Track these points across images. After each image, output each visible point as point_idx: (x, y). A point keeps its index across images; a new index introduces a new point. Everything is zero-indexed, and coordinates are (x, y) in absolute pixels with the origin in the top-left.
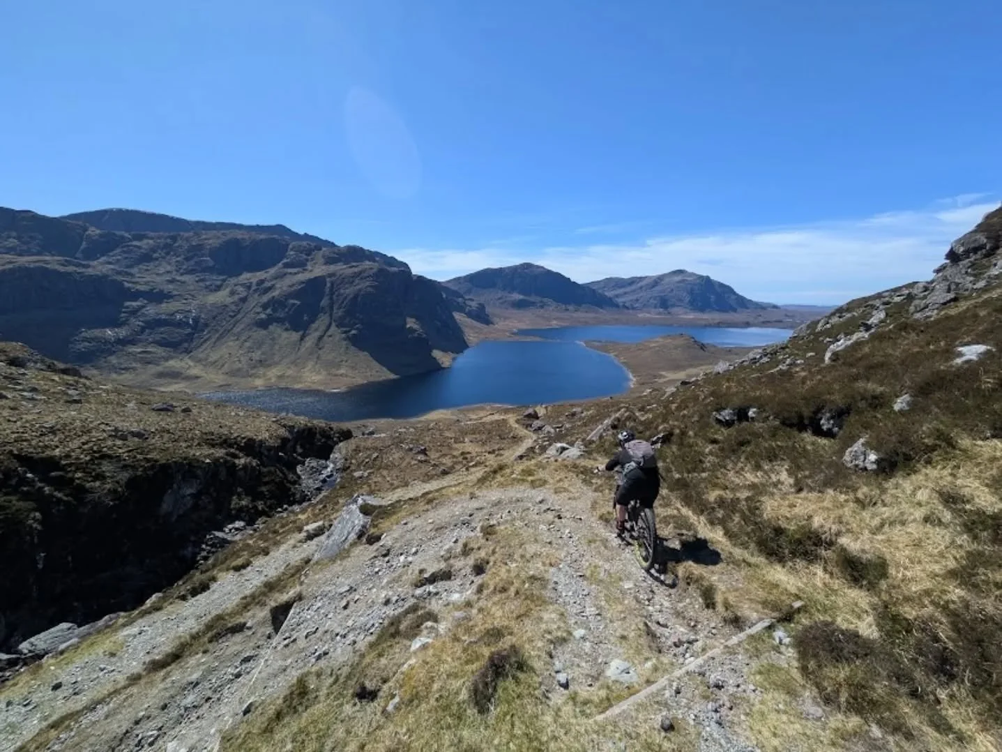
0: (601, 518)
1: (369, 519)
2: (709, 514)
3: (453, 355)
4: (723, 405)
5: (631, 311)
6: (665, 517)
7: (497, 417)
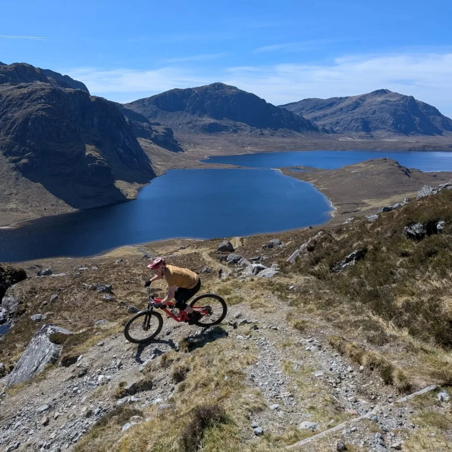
0: (296, 327)
1: (60, 348)
2: (397, 318)
3: (138, 185)
4: (414, 220)
5: (331, 135)
6: (355, 322)
7: (188, 251)
